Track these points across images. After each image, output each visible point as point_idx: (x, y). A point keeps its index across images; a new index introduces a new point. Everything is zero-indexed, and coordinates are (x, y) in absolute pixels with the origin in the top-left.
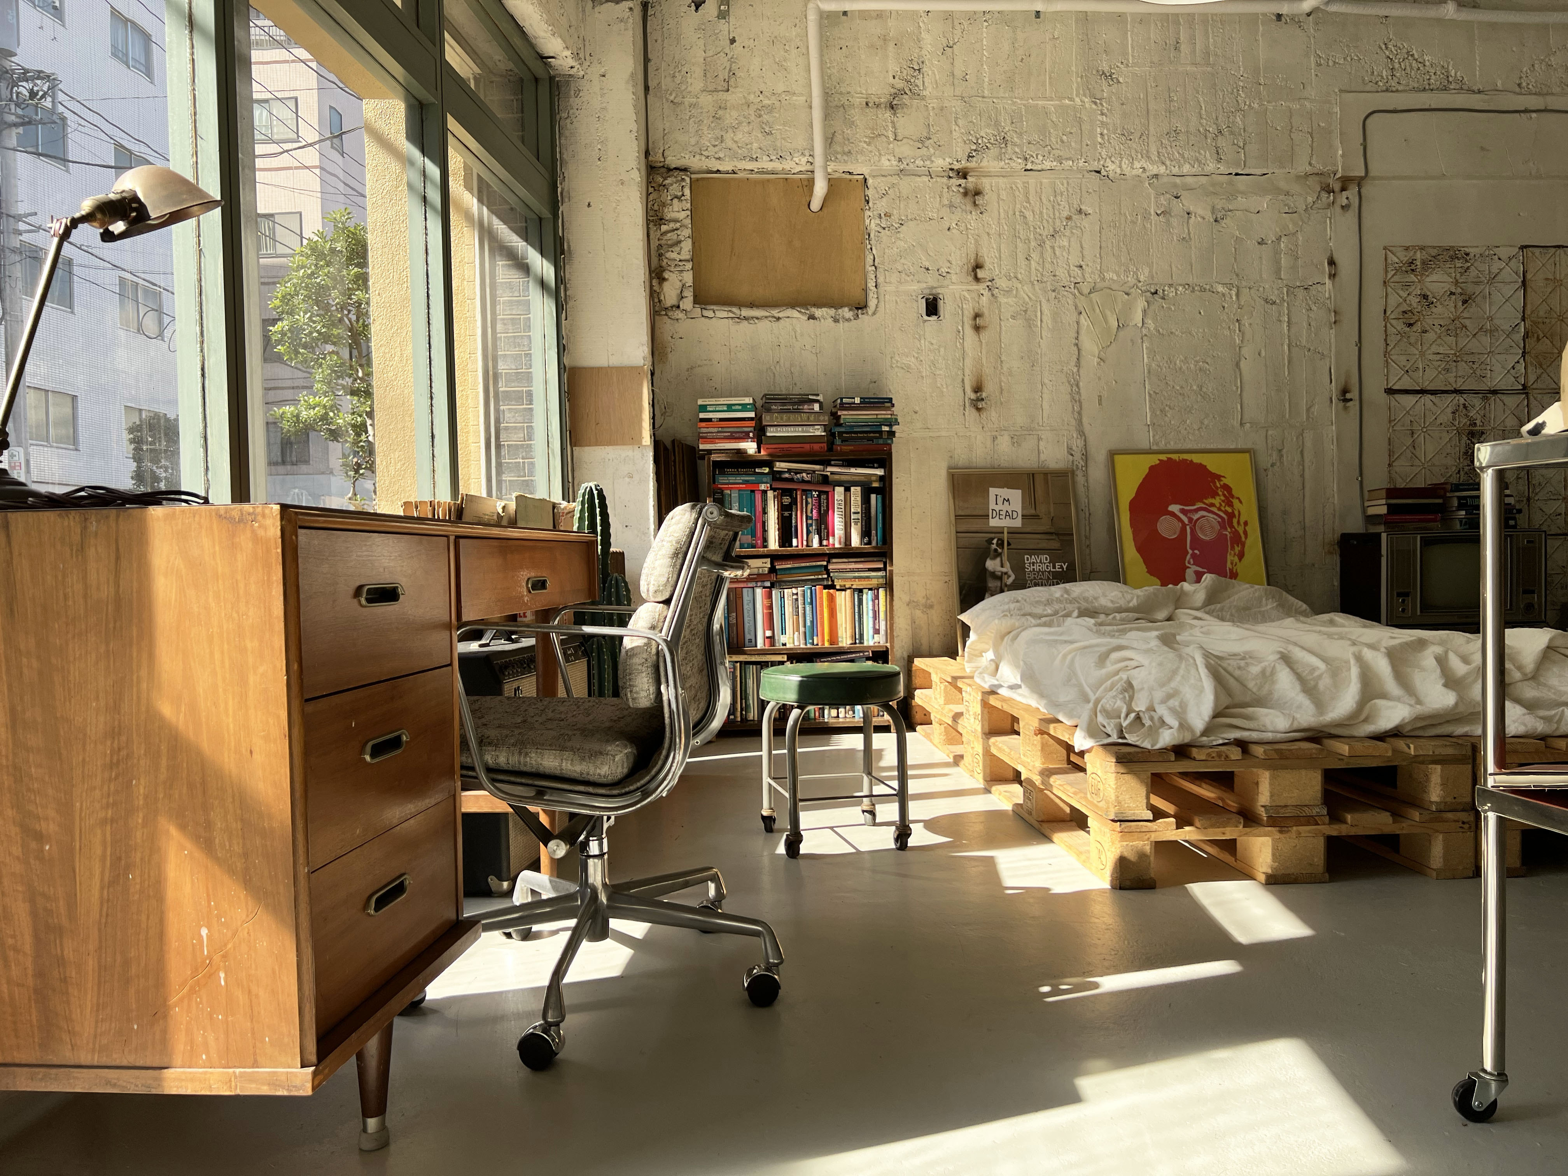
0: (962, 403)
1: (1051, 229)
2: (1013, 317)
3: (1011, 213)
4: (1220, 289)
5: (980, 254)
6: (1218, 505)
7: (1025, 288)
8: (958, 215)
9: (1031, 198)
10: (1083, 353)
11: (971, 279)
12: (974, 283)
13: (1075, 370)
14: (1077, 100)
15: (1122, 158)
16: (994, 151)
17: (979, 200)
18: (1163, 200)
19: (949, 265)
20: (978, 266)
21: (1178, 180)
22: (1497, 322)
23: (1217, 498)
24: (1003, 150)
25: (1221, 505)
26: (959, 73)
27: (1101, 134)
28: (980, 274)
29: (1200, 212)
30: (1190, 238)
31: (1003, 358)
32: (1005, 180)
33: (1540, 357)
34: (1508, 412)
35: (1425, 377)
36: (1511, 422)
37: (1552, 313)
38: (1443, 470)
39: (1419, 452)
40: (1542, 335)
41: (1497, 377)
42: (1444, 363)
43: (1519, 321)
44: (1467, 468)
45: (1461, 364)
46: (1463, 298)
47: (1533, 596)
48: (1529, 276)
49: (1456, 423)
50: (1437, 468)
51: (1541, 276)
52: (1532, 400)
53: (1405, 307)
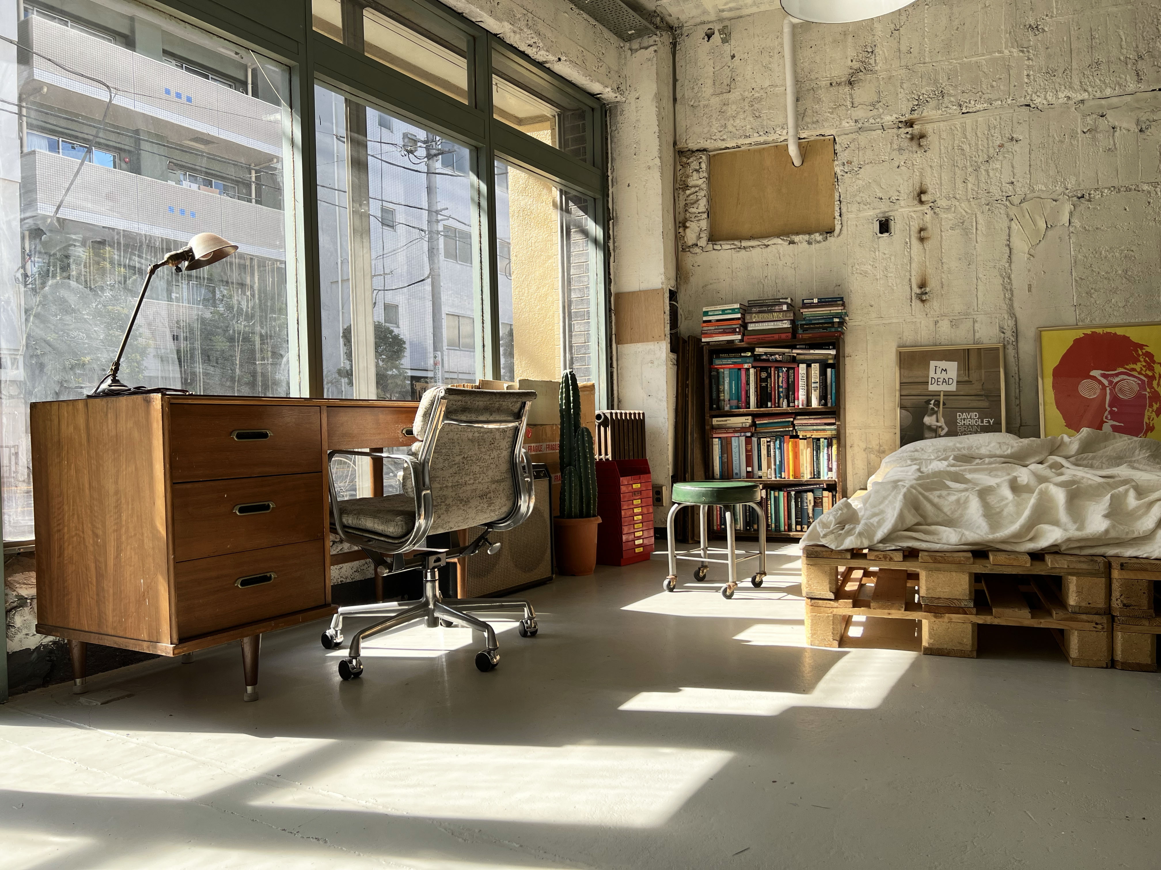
0: (909, 297)
1: (986, 156)
2: (952, 228)
3: (950, 148)
4: (1146, 187)
5: (924, 183)
6: (1139, 370)
7: (963, 205)
8: (906, 155)
9: (967, 134)
10: (1014, 251)
11: (916, 202)
12: (919, 205)
13: (1007, 265)
14: (1006, 52)
15: (1046, 92)
16: (933, 103)
17: (923, 142)
18: (1089, 120)
19: (898, 193)
20: (922, 192)
21: (1103, 102)
23: (1139, 364)
24: (941, 101)
25: (1142, 369)
26: (904, 48)
27: (1028, 75)
28: (924, 198)
29: (1125, 125)
30: (1116, 148)
31: (944, 260)
32: (945, 123)
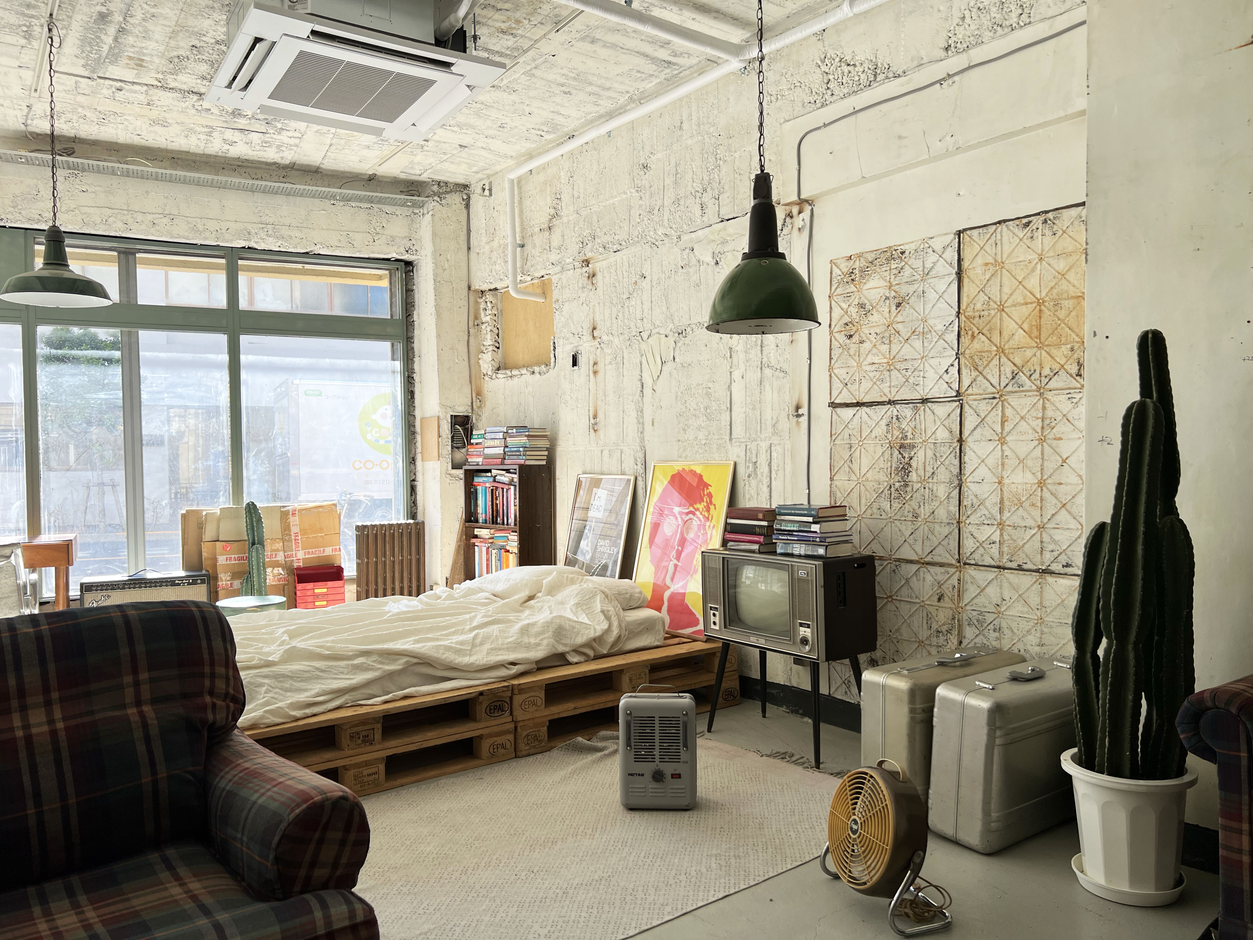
0: (589, 427)
1: (627, 293)
2: (610, 363)
3: (609, 285)
5: (595, 319)
6: (702, 510)
7: (616, 340)
8: (586, 293)
9: (618, 272)
10: (644, 386)
11: (591, 338)
12: (593, 340)
13: (640, 399)
14: (629, 193)
17: (595, 280)
18: (684, 255)
19: (582, 329)
20: (594, 328)
21: (693, 235)
22: (931, 322)
26: (576, 196)
27: (639, 215)
28: (595, 333)
29: (706, 259)
30: (700, 283)
31: (606, 393)
32: (606, 261)
33: (975, 357)
34: (938, 423)
35: (862, 390)
36: (942, 434)
37: (991, 303)
38: (876, 486)
39: (855, 467)
40: (977, 332)
41: (929, 383)
42: (878, 374)
43: (953, 317)
44: (897, 484)
45: (895, 373)
46: (896, 301)
47: (808, 630)
48: (966, 264)
49: (889, 436)
50: (871, 484)
51: (980, 261)
52: (966, 408)
53: (846, 319)
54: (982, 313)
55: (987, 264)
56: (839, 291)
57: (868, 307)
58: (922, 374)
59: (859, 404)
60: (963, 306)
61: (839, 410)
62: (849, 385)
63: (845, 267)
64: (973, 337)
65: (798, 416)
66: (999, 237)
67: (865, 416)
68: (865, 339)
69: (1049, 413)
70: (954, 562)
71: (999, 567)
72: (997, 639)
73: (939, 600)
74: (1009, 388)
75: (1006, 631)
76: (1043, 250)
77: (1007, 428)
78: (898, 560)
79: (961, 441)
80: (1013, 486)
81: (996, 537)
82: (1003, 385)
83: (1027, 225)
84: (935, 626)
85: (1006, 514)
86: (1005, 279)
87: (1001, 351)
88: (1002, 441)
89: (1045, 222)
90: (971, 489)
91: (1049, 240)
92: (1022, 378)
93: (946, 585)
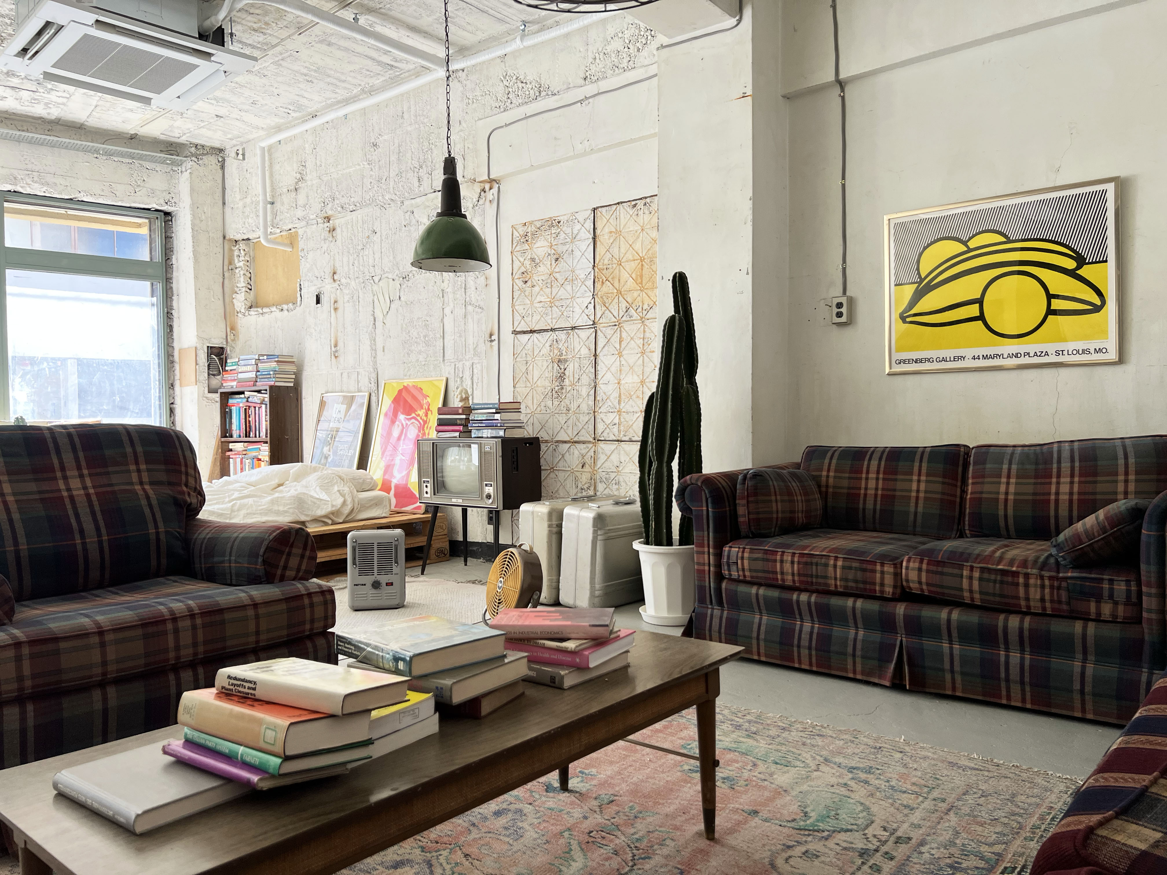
0: (331, 354)
1: (362, 245)
2: (348, 301)
3: (346, 238)
5: (335, 266)
6: (421, 415)
7: (352, 283)
8: (327, 244)
9: (354, 228)
10: (376, 320)
11: (332, 280)
12: (333, 283)
13: (373, 331)
14: (362, 165)
17: (334, 234)
18: (407, 216)
19: (324, 274)
20: (335, 273)
21: (413, 202)
22: (577, 272)
26: (318, 163)
27: (370, 183)
28: (335, 277)
31: (345, 326)
32: (344, 219)
33: (604, 297)
34: (582, 344)
35: (533, 321)
36: (584, 351)
37: (614, 259)
38: (543, 390)
39: (530, 377)
40: (605, 279)
41: (576, 316)
42: (544, 309)
43: (591, 269)
44: (557, 388)
45: (555, 308)
46: (555, 257)
47: (491, 488)
48: (598, 232)
49: (552, 354)
50: (540, 389)
51: (606, 230)
52: (599, 333)
53: (523, 269)
54: (608, 266)
55: (611, 232)
56: (518, 248)
57: (537, 261)
58: (571, 309)
59: (532, 332)
60: (597, 262)
61: (518, 336)
62: (525, 318)
63: (522, 230)
64: (603, 283)
65: (492, 341)
66: (618, 214)
67: (536, 340)
68: (535, 284)
69: (647, 335)
70: (591, 440)
71: (618, 441)
72: (618, 489)
73: (583, 466)
74: (624, 318)
75: (622, 484)
76: (644, 224)
77: (623, 346)
78: (557, 442)
79: (595, 355)
80: (627, 385)
81: (616, 421)
82: (620, 316)
83: (635, 206)
84: (580, 486)
85: (622, 404)
86: (622, 243)
87: (619, 292)
88: (620, 355)
89: (645, 204)
90: (602, 388)
91: (647, 217)
92: (632, 311)
93: (586, 457)
